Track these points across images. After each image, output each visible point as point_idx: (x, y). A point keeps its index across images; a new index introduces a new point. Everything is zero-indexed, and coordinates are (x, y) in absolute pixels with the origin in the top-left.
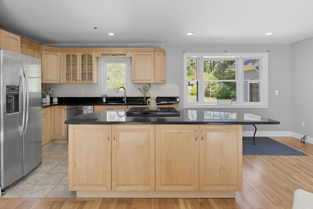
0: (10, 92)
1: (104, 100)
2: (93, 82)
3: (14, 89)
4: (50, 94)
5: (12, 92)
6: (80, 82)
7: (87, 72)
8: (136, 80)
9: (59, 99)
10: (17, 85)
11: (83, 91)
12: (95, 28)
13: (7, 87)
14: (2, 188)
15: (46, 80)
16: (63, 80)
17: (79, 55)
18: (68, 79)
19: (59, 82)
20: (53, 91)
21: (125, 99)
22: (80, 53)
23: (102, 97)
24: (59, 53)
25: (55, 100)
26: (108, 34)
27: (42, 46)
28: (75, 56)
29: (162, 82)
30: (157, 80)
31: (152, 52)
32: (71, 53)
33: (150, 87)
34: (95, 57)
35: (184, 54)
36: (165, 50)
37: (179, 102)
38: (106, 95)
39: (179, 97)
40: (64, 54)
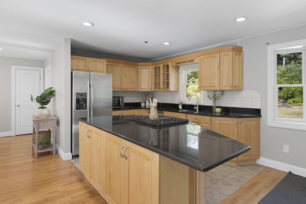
0: (79, 97)
1: (180, 107)
2: (169, 90)
3: (83, 95)
5: (81, 97)
7: (166, 81)
8: (202, 87)
10: (85, 92)
11: (169, 97)
12: (146, 42)
13: (77, 94)
14: (73, 155)
15: (141, 89)
16: (153, 89)
17: (161, 66)
18: (156, 88)
19: (150, 90)
20: (150, 97)
21: (198, 107)
23: (178, 104)
24: (150, 67)
26: (163, 44)
27: (138, 63)
28: (159, 68)
29: (231, 89)
30: (224, 86)
31: (218, 53)
32: (157, 66)
33: (222, 94)
34: (172, 67)
35: (268, 47)
36: (242, 48)
37: (261, 116)
38: (181, 103)
39: (260, 108)
40: (154, 67)
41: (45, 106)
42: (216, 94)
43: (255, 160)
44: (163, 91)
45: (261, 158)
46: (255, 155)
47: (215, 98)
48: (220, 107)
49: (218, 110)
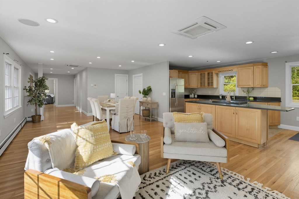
0: (172, 91)
1: (221, 97)
2: (213, 87)
4: (194, 93)
6: (207, 87)
7: (210, 82)
8: (240, 85)
9: (198, 96)
10: (174, 89)
11: (210, 92)
12: (207, 61)
13: (171, 89)
15: (191, 86)
16: (199, 86)
17: (206, 73)
18: (201, 86)
19: (197, 87)
20: (195, 92)
21: (234, 97)
22: (207, 72)
24: (197, 73)
25: (196, 96)
26: (216, 62)
27: (189, 71)
29: (261, 86)
30: (256, 85)
31: (252, 67)
32: (203, 73)
33: (253, 90)
34: (215, 73)
35: (286, 63)
36: (267, 63)
37: (281, 102)
38: (222, 95)
39: (280, 97)
40: (200, 73)
41: (146, 96)
42: (249, 90)
43: (277, 126)
44: (208, 88)
45: (281, 125)
46: (277, 123)
47: (248, 92)
48: (252, 97)
49: (252, 99)
